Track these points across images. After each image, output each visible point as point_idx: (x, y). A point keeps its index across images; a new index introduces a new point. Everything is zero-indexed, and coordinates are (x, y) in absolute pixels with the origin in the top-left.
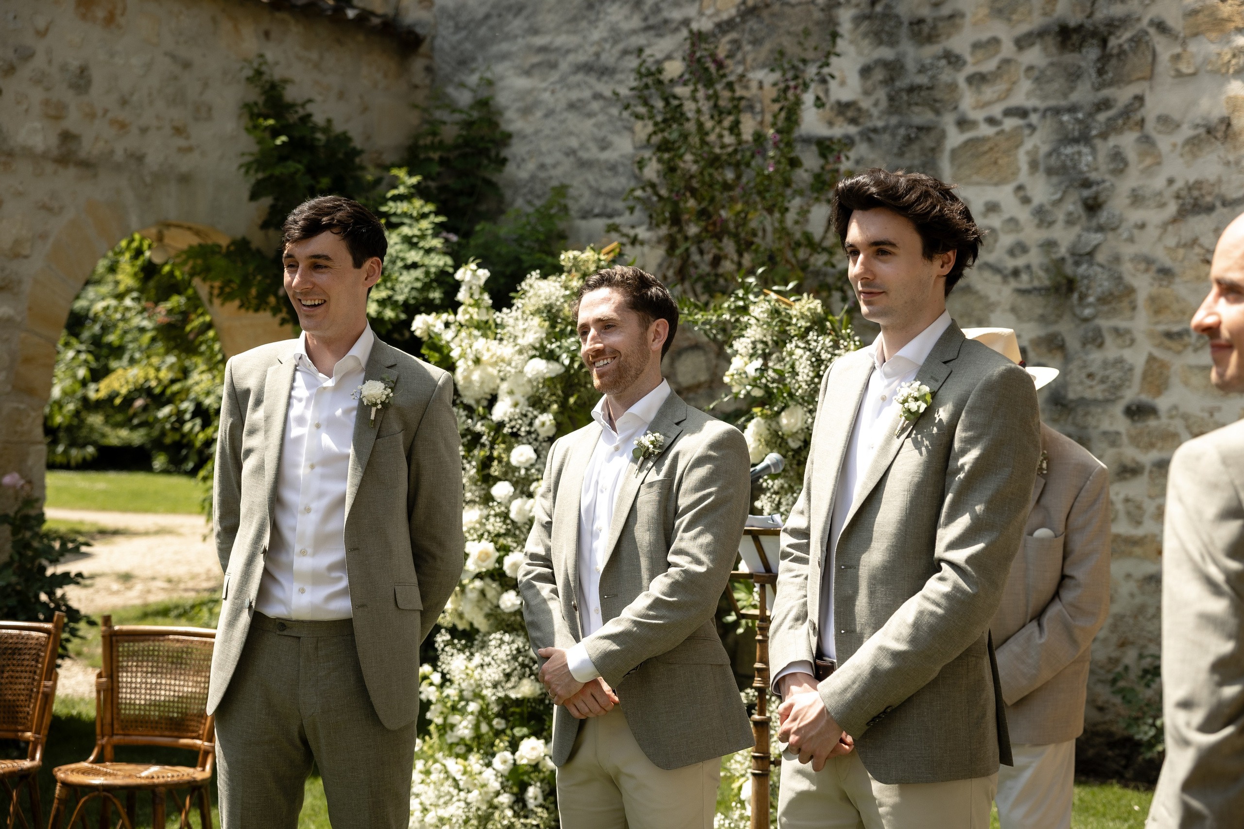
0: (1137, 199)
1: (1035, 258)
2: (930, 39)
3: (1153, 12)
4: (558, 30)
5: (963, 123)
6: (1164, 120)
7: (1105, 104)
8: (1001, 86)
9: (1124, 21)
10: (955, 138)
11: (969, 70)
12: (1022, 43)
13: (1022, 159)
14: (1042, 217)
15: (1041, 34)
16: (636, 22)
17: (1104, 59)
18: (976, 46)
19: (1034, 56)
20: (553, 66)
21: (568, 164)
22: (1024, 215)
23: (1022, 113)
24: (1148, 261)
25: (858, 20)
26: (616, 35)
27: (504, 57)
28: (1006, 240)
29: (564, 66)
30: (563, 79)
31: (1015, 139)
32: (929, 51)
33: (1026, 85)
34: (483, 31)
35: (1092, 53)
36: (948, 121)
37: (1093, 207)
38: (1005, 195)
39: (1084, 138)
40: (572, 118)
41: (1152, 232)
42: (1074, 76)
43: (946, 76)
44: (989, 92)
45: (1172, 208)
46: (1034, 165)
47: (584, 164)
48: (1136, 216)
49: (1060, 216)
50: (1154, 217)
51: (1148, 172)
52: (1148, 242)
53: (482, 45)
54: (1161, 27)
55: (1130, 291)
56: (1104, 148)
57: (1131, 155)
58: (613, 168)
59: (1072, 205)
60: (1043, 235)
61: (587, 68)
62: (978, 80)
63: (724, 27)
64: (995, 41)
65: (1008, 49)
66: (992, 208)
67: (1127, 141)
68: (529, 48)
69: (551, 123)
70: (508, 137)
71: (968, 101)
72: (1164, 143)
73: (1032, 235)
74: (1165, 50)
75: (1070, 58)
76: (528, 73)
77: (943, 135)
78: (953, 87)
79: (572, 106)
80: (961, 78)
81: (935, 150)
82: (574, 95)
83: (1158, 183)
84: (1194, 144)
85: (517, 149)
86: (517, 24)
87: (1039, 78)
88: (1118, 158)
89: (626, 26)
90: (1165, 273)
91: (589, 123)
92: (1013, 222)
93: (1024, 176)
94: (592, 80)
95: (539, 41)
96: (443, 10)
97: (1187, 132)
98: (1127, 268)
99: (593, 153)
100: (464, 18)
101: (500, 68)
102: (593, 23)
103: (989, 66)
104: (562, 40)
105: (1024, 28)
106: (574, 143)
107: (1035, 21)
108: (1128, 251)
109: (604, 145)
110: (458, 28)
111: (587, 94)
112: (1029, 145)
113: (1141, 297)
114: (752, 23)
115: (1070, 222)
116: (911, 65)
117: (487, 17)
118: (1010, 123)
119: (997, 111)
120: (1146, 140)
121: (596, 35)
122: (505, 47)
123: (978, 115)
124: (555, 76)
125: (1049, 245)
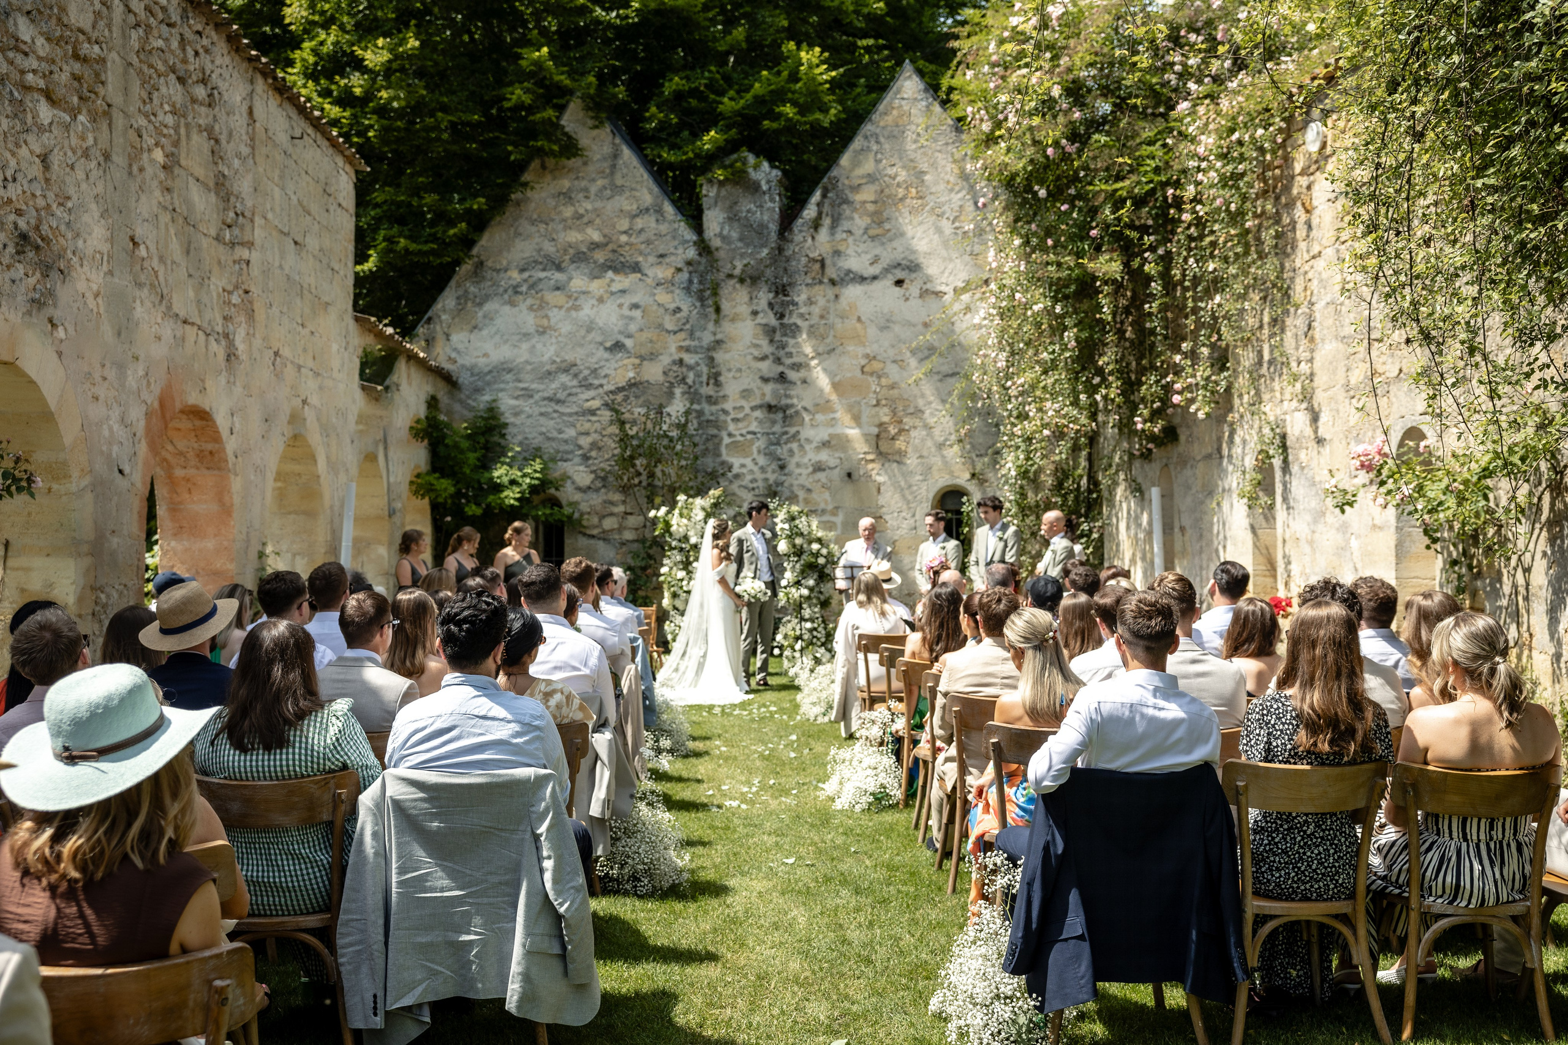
0: (798, 465)
1: (760, 484)
2: (715, 403)
3: (804, 403)
4: (532, 381)
5: (730, 435)
6: (808, 440)
7: (786, 433)
8: (745, 423)
9: (792, 406)
10: (727, 440)
11: (732, 416)
12: (753, 409)
13: (755, 449)
14: (763, 469)
15: (761, 406)
16: (575, 383)
17: (785, 418)
18: (735, 408)
19: (758, 413)
20: (531, 396)
21: (540, 438)
22: (756, 469)
23: (754, 433)
24: (803, 487)
25: (683, 393)
26: (564, 387)
27: (502, 390)
28: (749, 477)
29: (537, 397)
30: (536, 403)
31: (752, 442)
32: (714, 408)
33: (755, 424)
34: (488, 378)
35: (780, 415)
36: (724, 434)
37: (782, 467)
38: (748, 461)
39: (778, 444)
40: (542, 420)
41: (804, 477)
42: (774, 422)
43: (722, 417)
44: (740, 425)
45: (811, 469)
46: (759, 452)
47: (549, 439)
48: (798, 471)
49: (770, 469)
50: (805, 472)
51: (802, 457)
52: (802, 480)
53: (489, 384)
54: (805, 409)
55: (797, 496)
56: (786, 448)
57: (796, 450)
58: (566, 441)
59: (774, 466)
60: (764, 476)
61: (550, 399)
62: (736, 420)
63: (620, 389)
64: (742, 408)
65: (747, 410)
66: (743, 466)
67: (794, 446)
68: (517, 388)
69: (529, 421)
70: (506, 425)
71: (732, 427)
72: (807, 447)
73: (759, 476)
74: (807, 418)
75: (772, 416)
76: (517, 398)
77: (722, 439)
78: (725, 422)
79: (542, 414)
80: (729, 419)
81: (719, 444)
82: (543, 410)
83: (806, 460)
84: (818, 448)
85: (510, 430)
86: (509, 377)
87: (760, 422)
88: (791, 451)
89: (570, 384)
90: (809, 490)
91: (552, 423)
92: (751, 472)
93: (755, 455)
94: (553, 404)
95: (522, 385)
96: (463, 366)
97: (815, 444)
98: (795, 489)
99: (555, 434)
100: (476, 371)
101: (500, 395)
102: (552, 381)
103: (741, 416)
104: (534, 386)
105: (753, 404)
106: (544, 430)
107: (758, 402)
108: (796, 483)
109: (560, 432)
110: (472, 375)
111: (550, 410)
112: (757, 444)
113: (801, 498)
114: (634, 389)
115: (774, 472)
116: (707, 412)
117: (490, 372)
118: (749, 437)
119: (744, 432)
120: (801, 446)
121: (553, 386)
122: (502, 386)
123: (737, 433)
124: (531, 401)
125: (766, 480)
